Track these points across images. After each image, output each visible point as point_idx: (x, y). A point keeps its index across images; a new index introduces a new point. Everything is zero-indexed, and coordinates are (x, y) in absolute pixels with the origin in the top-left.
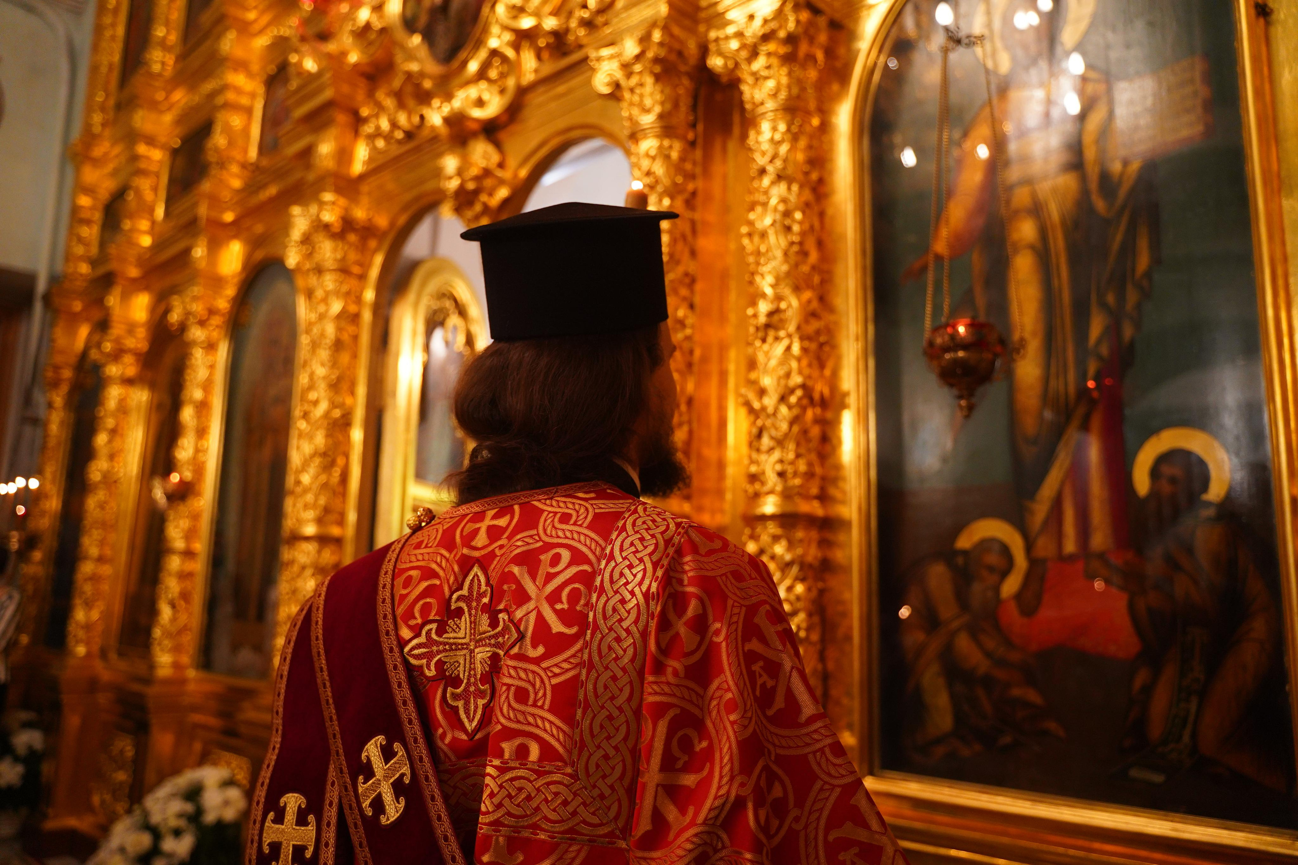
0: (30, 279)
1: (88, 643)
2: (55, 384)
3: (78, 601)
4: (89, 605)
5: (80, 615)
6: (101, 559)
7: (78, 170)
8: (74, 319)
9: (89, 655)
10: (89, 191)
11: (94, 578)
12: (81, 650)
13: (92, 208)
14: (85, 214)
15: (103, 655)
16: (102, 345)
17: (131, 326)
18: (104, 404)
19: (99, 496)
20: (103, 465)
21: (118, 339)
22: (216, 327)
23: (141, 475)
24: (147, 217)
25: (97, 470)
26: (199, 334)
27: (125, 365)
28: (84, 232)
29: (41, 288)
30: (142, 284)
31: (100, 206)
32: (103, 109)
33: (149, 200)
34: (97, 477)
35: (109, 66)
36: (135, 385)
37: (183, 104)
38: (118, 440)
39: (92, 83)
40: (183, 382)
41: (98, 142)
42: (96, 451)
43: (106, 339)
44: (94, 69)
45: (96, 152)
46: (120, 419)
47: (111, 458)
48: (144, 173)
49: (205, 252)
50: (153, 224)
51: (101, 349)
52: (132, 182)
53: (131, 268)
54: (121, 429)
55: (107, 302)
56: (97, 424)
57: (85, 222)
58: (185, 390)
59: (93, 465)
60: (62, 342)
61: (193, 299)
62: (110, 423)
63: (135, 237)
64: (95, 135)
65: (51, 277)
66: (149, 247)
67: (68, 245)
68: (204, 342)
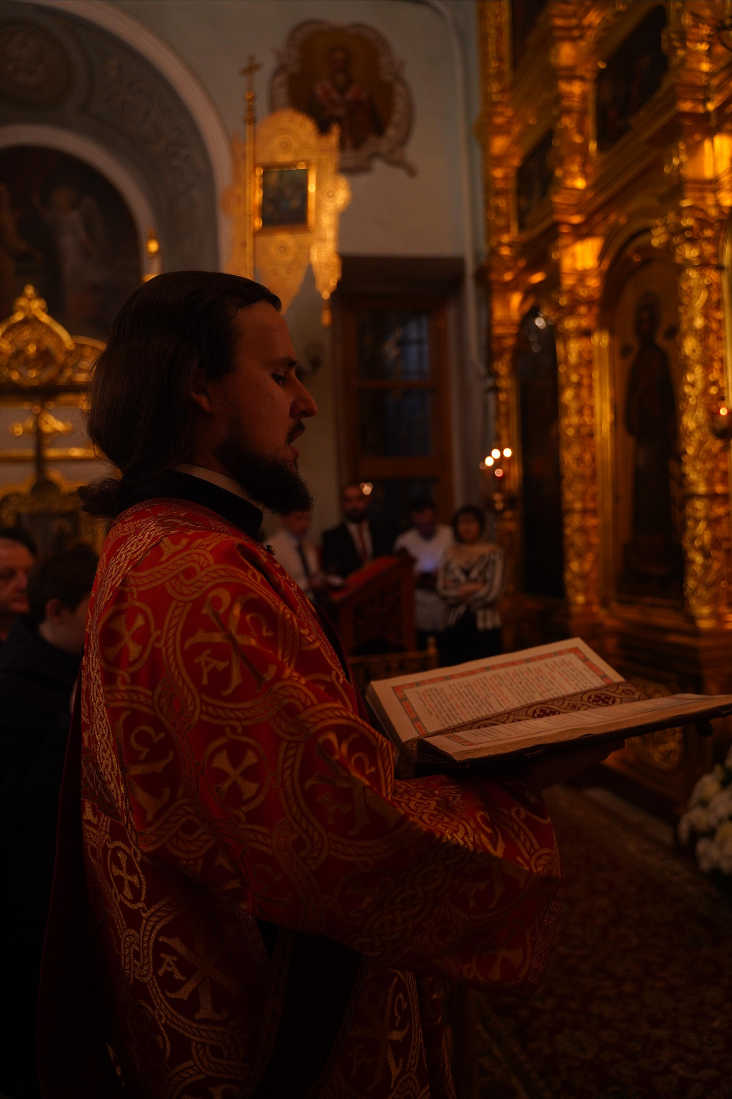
0: (459, 263)
1: (586, 592)
2: (500, 355)
3: (571, 554)
4: (580, 556)
5: (575, 566)
6: (585, 512)
7: (486, 147)
8: (510, 287)
9: (588, 604)
10: (499, 161)
11: (583, 530)
12: (580, 599)
13: (506, 178)
14: (500, 185)
15: (605, 603)
16: (558, 299)
17: (582, 276)
18: (566, 359)
19: (576, 450)
20: (574, 420)
21: (572, 291)
22: (708, 239)
23: (614, 424)
24: (578, 159)
25: (570, 426)
26: (691, 253)
27: (581, 316)
28: (501, 203)
29: (470, 268)
30: (584, 230)
31: (512, 173)
32: (499, 75)
33: (578, 139)
34: (571, 432)
35: (499, 29)
36: (593, 335)
37: (599, 24)
38: (584, 393)
39: (484, 54)
40: (681, 310)
41: (499, 109)
42: (566, 407)
43: (560, 292)
44: (484, 39)
45: (499, 120)
46: (584, 372)
47: (580, 412)
48: (568, 111)
49: (684, 158)
50: (584, 165)
51: (557, 304)
52: (558, 125)
53: (572, 214)
54: (585, 381)
55: (554, 256)
56: (562, 380)
57: (499, 193)
58: (685, 318)
59: (565, 421)
60: (499, 313)
61: (680, 212)
62: (574, 378)
63: (569, 183)
64: (495, 104)
65: (477, 256)
66: (588, 188)
67: (487, 221)
68: (700, 257)
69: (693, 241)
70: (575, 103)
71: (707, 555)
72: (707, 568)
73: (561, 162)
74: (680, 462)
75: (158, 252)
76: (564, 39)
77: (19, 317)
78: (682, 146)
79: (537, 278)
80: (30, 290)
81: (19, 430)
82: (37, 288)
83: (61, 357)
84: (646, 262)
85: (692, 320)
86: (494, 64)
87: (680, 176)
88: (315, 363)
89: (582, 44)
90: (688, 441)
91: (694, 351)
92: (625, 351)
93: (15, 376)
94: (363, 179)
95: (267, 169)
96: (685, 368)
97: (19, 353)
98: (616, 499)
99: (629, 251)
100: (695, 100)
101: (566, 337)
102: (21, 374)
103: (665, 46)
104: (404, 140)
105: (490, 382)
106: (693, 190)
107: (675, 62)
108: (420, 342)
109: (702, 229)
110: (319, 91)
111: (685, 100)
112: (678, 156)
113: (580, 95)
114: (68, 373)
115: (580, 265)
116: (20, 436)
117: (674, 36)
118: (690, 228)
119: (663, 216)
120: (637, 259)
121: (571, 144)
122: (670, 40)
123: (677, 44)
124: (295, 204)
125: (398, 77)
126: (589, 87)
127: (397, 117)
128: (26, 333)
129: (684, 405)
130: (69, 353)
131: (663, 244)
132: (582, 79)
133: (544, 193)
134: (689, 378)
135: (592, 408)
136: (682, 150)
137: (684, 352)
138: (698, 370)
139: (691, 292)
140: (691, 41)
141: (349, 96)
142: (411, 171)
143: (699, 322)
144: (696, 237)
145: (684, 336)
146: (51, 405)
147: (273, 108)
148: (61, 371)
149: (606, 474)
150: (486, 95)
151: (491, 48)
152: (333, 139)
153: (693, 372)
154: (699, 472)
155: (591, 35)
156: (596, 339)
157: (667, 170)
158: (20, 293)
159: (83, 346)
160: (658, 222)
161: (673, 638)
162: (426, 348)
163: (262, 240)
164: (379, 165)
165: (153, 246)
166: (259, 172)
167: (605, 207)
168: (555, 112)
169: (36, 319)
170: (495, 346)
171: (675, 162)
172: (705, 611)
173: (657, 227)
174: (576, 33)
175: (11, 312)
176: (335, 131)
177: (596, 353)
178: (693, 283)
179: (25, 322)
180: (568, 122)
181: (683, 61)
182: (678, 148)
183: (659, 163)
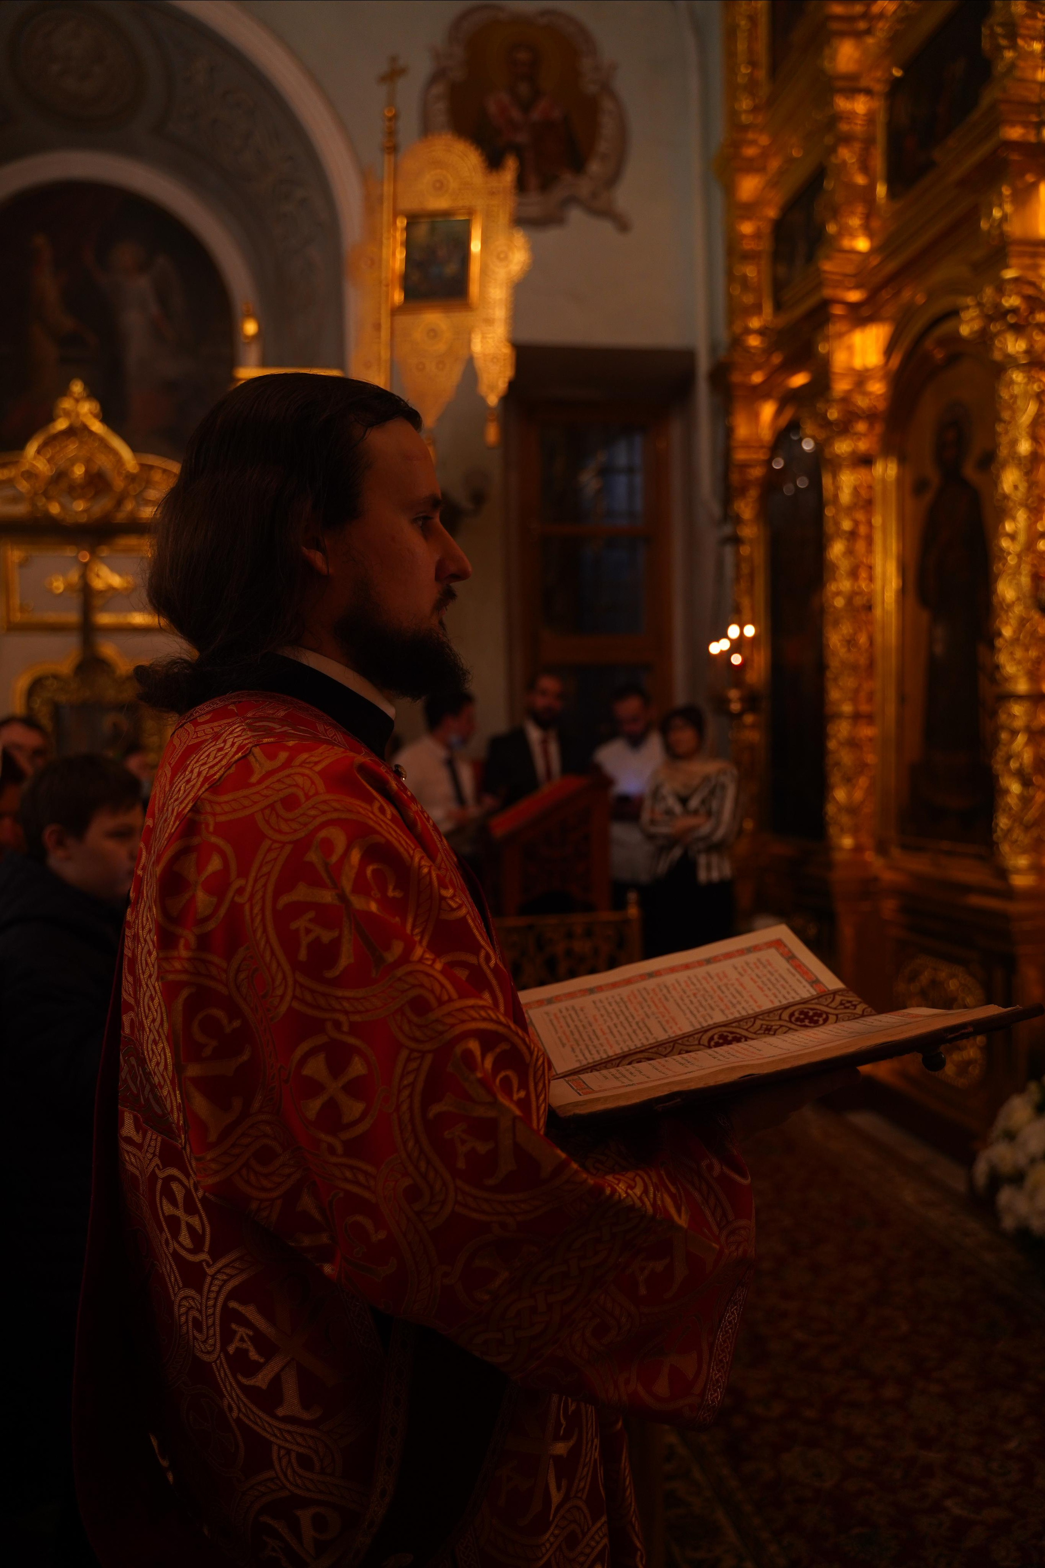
0: (688, 356)
1: (855, 831)
2: (742, 491)
3: (835, 777)
4: (849, 780)
5: (840, 795)
6: (857, 717)
7: (730, 189)
8: (759, 394)
9: (858, 849)
10: (748, 210)
11: (853, 743)
12: (847, 842)
13: (757, 235)
14: (748, 246)
15: (882, 849)
16: (826, 411)
17: (861, 378)
18: (836, 496)
19: (846, 629)
20: (845, 585)
21: (846, 400)
22: (1040, 327)
23: (902, 592)
24: (860, 209)
25: (838, 593)
26: (1015, 346)
27: (859, 436)
28: (750, 271)
29: (703, 365)
30: (866, 312)
31: (766, 229)
32: (751, 87)
33: (860, 180)
34: (839, 602)
35: (752, 19)
36: (875, 463)
37: (895, 12)
38: (860, 546)
39: (730, 54)
40: (999, 428)
41: (750, 136)
42: (834, 567)
43: (829, 401)
44: (731, 33)
45: (750, 152)
46: (860, 516)
47: (854, 574)
48: (847, 139)
49: (1008, 208)
50: (867, 218)
51: (824, 417)
52: (834, 160)
53: (850, 289)
54: (863, 530)
55: (822, 348)
56: (829, 528)
57: (748, 257)
58: (1004, 440)
59: (833, 587)
60: (742, 431)
61: (1001, 287)
62: (846, 525)
63: (846, 243)
64: (745, 128)
65: (713, 348)
66: (872, 251)
67: (730, 297)
68: (1028, 352)
69: (1018, 329)
70: (858, 128)
71: (1026, 783)
72: (1026, 800)
73: (835, 213)
74: (992, 648)
75: (258, 336)
76: (843, 34)
77: (61, 425)
78: (1006, 191)
79: (799, 380)
80: (77, 388)
81: (59, 585)
82: (87, 384)
83: (119, 484)
84: (953, 359)
85: (1014, 443)
86: (744, 70)
87: (1002, 234)
88: (479, 498)
89: (870, 41)
90: (1005, 618)
91: (1016, 487)
92: (920, 487)
93: (55, 509)
94: (552, 234)
95: (413, 219)
96: (1003, 512)
97: (61, 475)
98: (902, 699)
99: (929, 344)
100: (1026, 124)
101: (835, 465)
102: (63, 507)
103: (986, 44)
104: (613, 179)
105: (727, 530)
106: (1022, 254)
107: (1000, 68)
108: (630, 470)
109: (1032, 312)
110: (492, 108)
111: (1013, 124)
112: (1001, 206)
113: (865, 115)
114: (129, 506)
115: (858, 363)
116: (61, 594)
117: (999, 30)
118: (1014, 311)
119: (975, 292)
120: (939, 355)
121: (851, 186)
122: (993, 36)
123: (1003, 42)
124: (451, 269)
125: (606, 88)
126: (878, 104)
127: (603, 146)
128: (72, 448)
129: (1000, 565)
130: (131, 478)
131: (976, 332)
132: (868, 92)
133: (811, 258)
134: (1009, 527)
135: (870, 568)
136: (1007, 196)
137: (1003, 489)
138: (1022, 516)
139: (1015, 402)
140: (1024, 37)
141: (536, 115)
142: (623, 225)
143: (1024, 447)
144: (1022, 323)
145: (1003, 466)
146: (104, 551)
147: (426, 130)
148: (119, 503)
149: (889, 664)
150: (733, 115)
151: (741, 46)
152: (508, 176)
153: (1014, 519)
154: (1019, 663)
155: (882, 29)
156: (879, 469)
157: (984, 225)
158: (64, 391)
159: (151, 467)
160: (969, 301)
161: (975, 900)
162: (639, 480)
163: (404, 320)
164: (575, 215)
165: (250, 328)
166: (401, 223)
167: (896, 279)
168: (828, 140)
169: (85, 428)
170: (735, 477)
171: (997, 213)
172: (1023, 861)
173: (967, 308)
174: (862, 25)
175: (51, 418)
176: (511, 165)
177: (878, 488)
178: (1017, 390)
179: (71, 432)
180: (847, 155)
181: (1012, 66)
182: (1000, 194)
183: (973, 215)
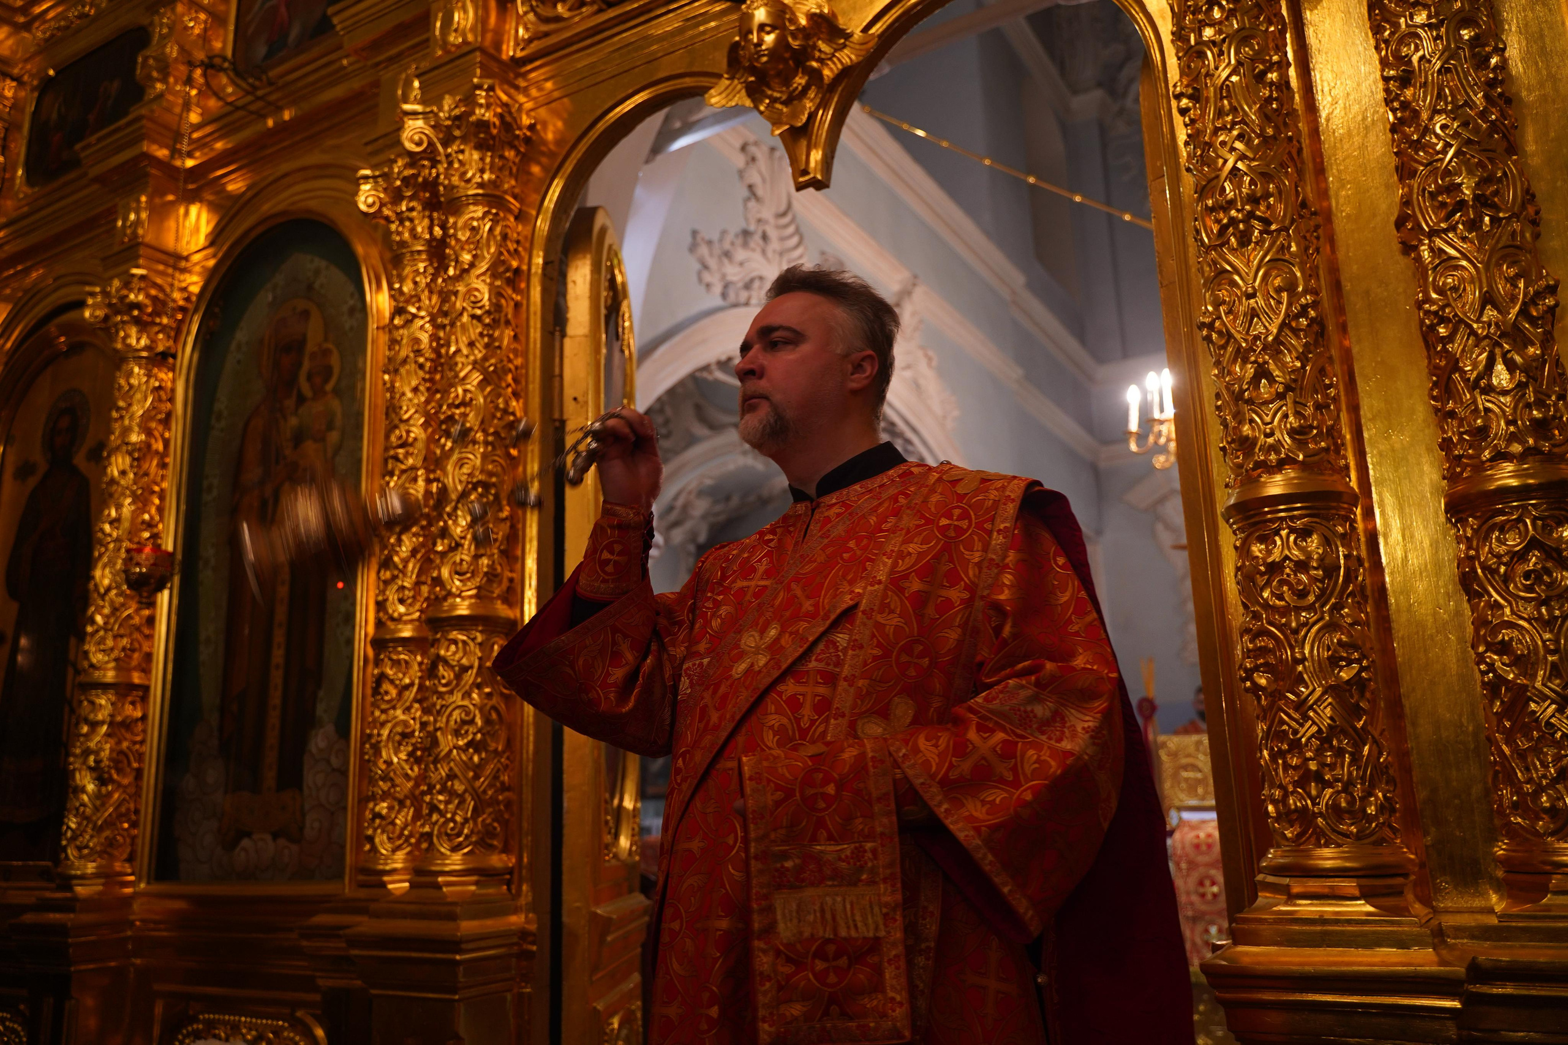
22: (164, 329)
26: (137, 340)
49: (143, 214)
58: (117, 428)
68: (147, 348)
69: (143, 325)
71: (102, 780)
72: (101, 798)
78: (143, 200)
84: (76, 348)
85: (127, 431)
87: (135, 235)
89: (26, 36)
90: (98, 603)
91: (123, 473)
92: (24, 471)
96: (108, 497)
99: (52, 328)
100: (170, 148)
103: (139, 71)
106: (151, 258)
107: (151, 94)
109: (156, 313)
111: (157, 144)
112: (136, 211)
117: (152, 62)
118: (137, 306)
119: (103, 282)
120: (59, 339)
122: (146, 65)
123: (155, 74)
126: (26, 93)
131: (99, 319)
132: (17, 80)
134: (112, 512)
136: (144, 206)
137: (110, 472)
138: (128, 507)
139: (131, 393)
140: (176, 78)
143: (136, 437)
144: (146, 320)
145: (113, 452)
153: (119, 507)
154: (108, 652)
155: (40, 29)
157: (119, 224)
160: (96, 289)
171: (132, 217)
172: (89, 869)
173: (93, 294)
178: (134, 381)
181: (161, 96)
182: (138, 201)
183: (111, 214)
